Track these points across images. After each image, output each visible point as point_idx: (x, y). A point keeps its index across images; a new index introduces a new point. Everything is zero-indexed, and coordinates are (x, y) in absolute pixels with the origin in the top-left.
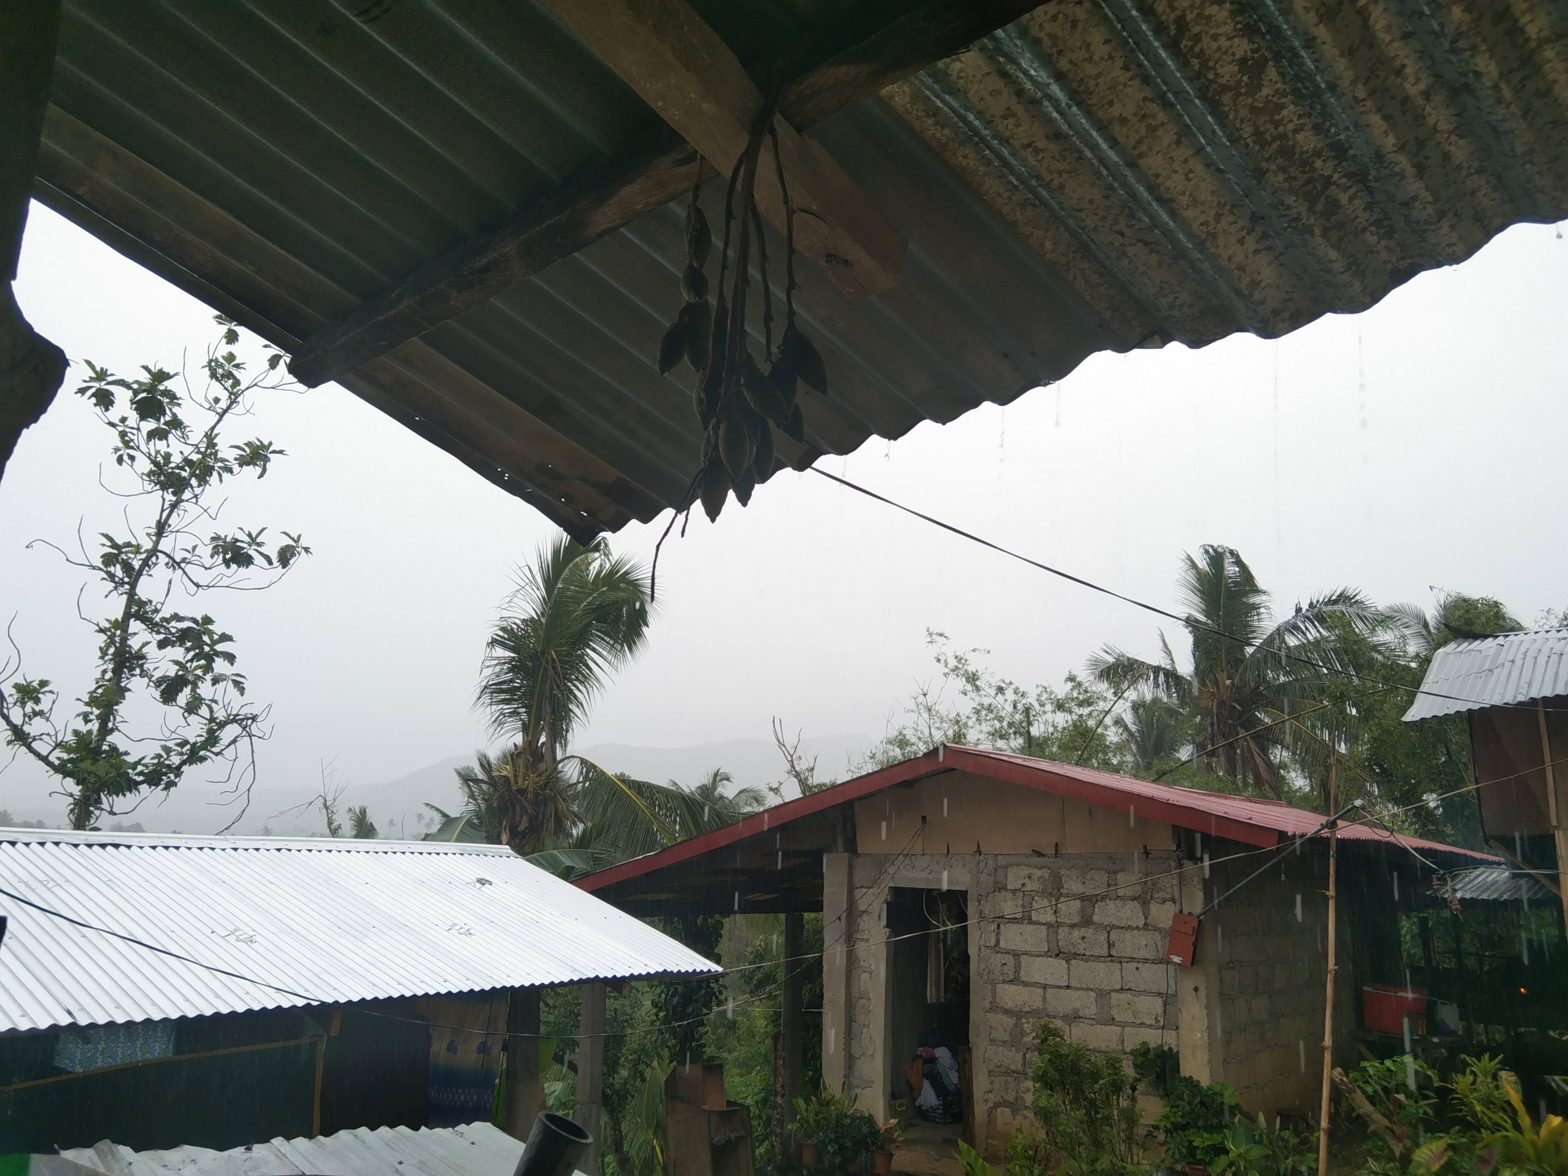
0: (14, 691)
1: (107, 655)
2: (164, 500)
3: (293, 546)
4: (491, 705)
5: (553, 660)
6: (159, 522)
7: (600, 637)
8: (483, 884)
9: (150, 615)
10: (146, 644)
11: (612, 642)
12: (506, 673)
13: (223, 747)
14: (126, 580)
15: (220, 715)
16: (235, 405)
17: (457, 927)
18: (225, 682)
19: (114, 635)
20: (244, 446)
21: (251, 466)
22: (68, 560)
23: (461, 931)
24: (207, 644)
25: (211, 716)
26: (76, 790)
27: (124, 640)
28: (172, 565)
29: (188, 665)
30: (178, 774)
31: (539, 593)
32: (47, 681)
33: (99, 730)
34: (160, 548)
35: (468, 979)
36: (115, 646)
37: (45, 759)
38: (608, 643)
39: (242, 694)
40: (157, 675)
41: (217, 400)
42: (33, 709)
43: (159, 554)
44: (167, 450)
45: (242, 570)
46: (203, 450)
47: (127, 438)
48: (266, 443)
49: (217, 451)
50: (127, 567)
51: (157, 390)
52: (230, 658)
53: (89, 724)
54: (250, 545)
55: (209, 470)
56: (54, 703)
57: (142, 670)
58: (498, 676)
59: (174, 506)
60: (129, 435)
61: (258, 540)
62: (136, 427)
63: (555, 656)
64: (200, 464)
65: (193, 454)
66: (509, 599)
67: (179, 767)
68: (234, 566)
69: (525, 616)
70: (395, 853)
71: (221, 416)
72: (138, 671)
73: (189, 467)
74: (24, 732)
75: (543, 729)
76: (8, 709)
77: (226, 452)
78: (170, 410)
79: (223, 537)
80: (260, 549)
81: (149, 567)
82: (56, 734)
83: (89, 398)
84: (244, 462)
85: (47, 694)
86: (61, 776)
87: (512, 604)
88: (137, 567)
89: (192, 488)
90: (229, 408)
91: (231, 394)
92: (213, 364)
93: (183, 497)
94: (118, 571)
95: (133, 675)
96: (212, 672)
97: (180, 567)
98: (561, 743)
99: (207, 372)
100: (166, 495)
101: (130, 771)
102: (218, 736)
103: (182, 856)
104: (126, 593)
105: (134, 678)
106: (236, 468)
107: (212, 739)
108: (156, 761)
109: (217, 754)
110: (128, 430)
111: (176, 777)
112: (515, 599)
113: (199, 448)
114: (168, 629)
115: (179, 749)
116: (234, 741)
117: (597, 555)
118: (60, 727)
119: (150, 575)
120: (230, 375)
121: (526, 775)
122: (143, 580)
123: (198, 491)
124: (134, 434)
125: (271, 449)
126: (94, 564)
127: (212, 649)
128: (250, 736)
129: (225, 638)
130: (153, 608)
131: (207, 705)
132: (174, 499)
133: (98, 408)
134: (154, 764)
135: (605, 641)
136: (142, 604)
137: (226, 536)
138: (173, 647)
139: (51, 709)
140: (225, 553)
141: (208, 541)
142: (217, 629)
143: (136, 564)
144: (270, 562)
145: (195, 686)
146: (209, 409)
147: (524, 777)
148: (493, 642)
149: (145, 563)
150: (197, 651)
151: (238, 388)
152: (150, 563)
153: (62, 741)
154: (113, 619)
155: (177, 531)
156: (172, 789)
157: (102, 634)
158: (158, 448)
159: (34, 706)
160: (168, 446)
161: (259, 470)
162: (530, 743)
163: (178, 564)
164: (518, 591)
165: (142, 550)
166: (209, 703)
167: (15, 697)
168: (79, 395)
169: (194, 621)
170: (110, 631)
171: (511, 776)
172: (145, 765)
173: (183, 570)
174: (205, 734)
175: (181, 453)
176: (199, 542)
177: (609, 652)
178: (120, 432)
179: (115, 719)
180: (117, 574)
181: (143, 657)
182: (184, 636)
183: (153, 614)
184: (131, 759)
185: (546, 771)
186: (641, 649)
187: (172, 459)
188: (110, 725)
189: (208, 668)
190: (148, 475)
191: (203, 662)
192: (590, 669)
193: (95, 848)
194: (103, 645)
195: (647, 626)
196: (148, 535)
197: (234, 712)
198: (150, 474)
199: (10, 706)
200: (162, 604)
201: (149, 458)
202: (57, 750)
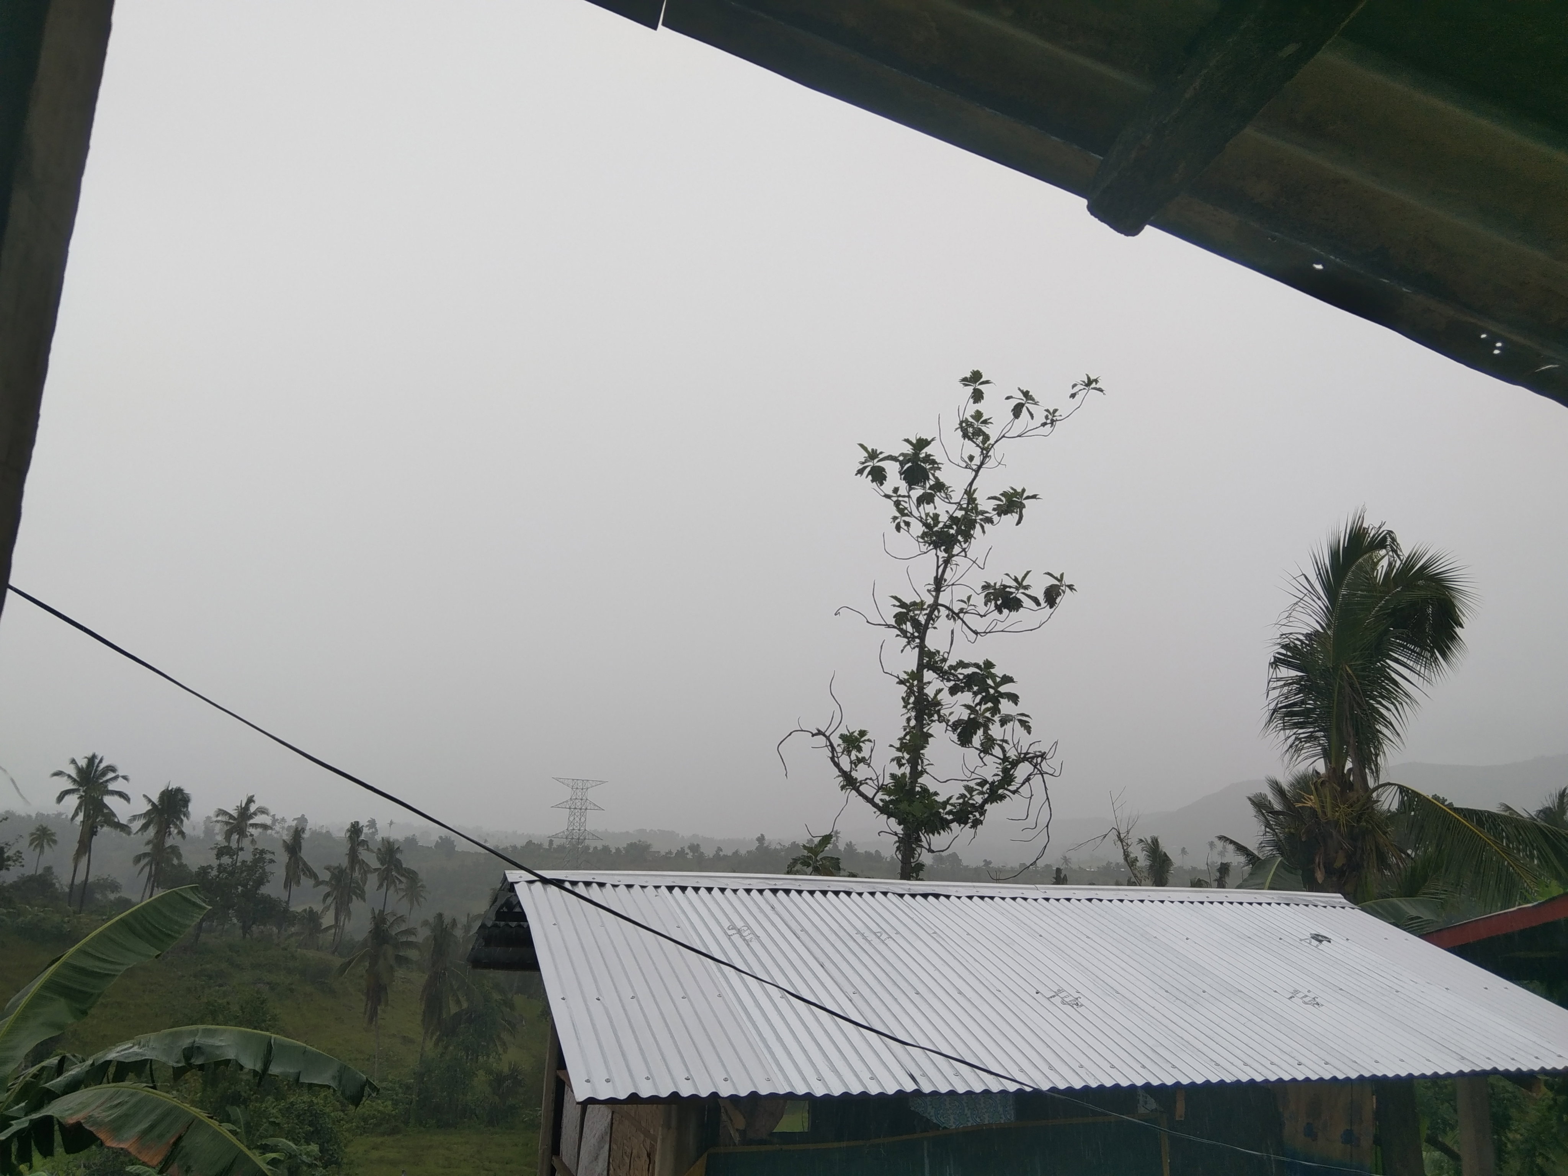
0: (840, 742)
1: (909, 704)
2: (938, 557)
3: (1057, 585)
4: (1284, 729)
5: (1348, 675)
6: (936, 578)
7: (1401, 645)
8: (1320, 941)
9: (939, 664)
10: (939, 691)
11: (1418, 650)
12: (1296, 694)
13: (1019, 785)
14: (916, 634)
15: (1012, 754)
16: (987, 459)
17: (1300, 995)
18: (1012, 723)
19: (912, 685)
20: (1000, 497)
21: (1009, 515)
22: (868, 622)
23: (1306, 1000)
24: (991, 687)
25: (1004, 755)
26: (899, 829)
27: (921, 689)
28: (952, 616)
29: (978, 708)
30: (983, 813)
31: (1320, 603)
32: (865, 731)
33: (910, 773)
34: (940, 602)
35: (1326, 1063)
36: (915, 695)
37: (871, 801)
38: (1413, 651)
39: (1029, 733)
40: (953, 719)
41: (971, 458)
42: (857, 756)
43: (940, 608)
44: (935, 512)
45: (1013, 613)
46: (965, 506)
47: (901, 507)
48: (1019, 490)
49: (977, 505)
50: (916, 623)
51: (919, 459)
52: (1014, 698)
53: (903, 768)
54: (1017, 589)
55: (971, 524)
56: (872, 751)
57: (939, 716)
58: (1286, 698)
59: (947, 562)
60: (902, 503)
61: (1025, 583)
62: (907, 494)
63: (1350, 672)
64: (963, 520)
65: (957, 511)
66: (1287, 614)
67: (982, 805)
68: (1006, 611)
69: (1308, 630)
70: (1212, 903)
71: (977, 472)
72: (936, 717)
73: (955, 525)
74: (852, 777)
75: (1347, 754)
76: (838, 758)
77: (986, 505)
78: (933, 475)
79: (992, 584)
80: (1026, 592)
81: (933, 620)
82: (877, 778)
83: (867, 477)
84: (1002, 511)
85: (866, 742)
86: (886, 816)
87: (1291, 619)
88: (923, 622)
89: (960, 542)
90: (982, 463)
91: (982, 449)
92: (964, 425)
93: (953, 553)
94: (908, 627)
95: (933, 721)
96: (1000, 713)
97: (959, 618)
98: (1371, 769)
99: (960, 433)
100: (939, 553)
101: (941, 810)
102: (1012, 775)
103: (997, 906)
104: (917, 646)
105: (934, 723)
106: (996, 518)
107: (1007, 778)
108: (961, 801)
109: (1014, 792)
110: (900, 499)
111: (981, 816)
112: (1294, 614)
113: (961, 505)
114: (957, 676)
115: (980, 788)
116: (1028, 779)
117: (1383, 552)
118: (880, 772)
119: (935, 628)
120: (979, 432)
121: (1335, 806)
122: (930, 632)
123: (964, 546)
124: (906, 502)
125: (1025, 495)
126: (888, 623)
127: (997, 691)
128: (1042, 774)
129: (1007, 679)
130: (941, 657)
131: (999, 745)
132: (946, 555)
133: (875, 483)
134: (960, 804)
135: (1409, 649)
136: (932, 654)
137: (995, 584)
138: (962, 692)
139: (870, 757)
140: (996, 600)
141: (979, 590)
142: (998, 671)
143: (922, 619)
144: (1038, 603)
145: (987, 729)
146: (966, 467)
147: (1333, 808)
148: (1277, 662)
149: (930, 618)
150: (984, 694)
151: (988, 443)
152: (933, 616)
153: (882, 785)
154: (910, 671)
155: (953, 585)
156: (979, 827)
157: (902, 686)
158: (926, 512)
159: (858, 754)
160: (935, 508)
161: (1016, 516)
162: (1334, 770)
163: (957, 614)
164: (1296, 604)
165: (925, 607)
166: (1001, 743)
167: (842, 746)
168: (859, 475)
169: (977, 665)
170: (909, 682)
171: (1317, 807)
172: (952, 805)
173: (962, 620)
174: (1000, 773)
175: (947, 512)
176: (971, 592)
177: (1417, 663)
178: (895, 502)
179: (922, 762)
180: (908, 630)
181: (939, 703)
182: (970, 682)
183: (942, 663)
184: (940, 799)
185: (1358, 800)
186: (1457, 655)
187: (940, 519)
188: (919, 768)
189: (995, 710)
190: (922, 537)
191: (990, 705)
192: (1396, 683)
193: (918, 898)
194: (904, 695)
195: (1462, 626)
196: (929, 591)
197: (1024, 751)
198: (924, 535)
199: (839, 755)
200: (949, 653)
201: (921, 521)
202: (880, 793)
